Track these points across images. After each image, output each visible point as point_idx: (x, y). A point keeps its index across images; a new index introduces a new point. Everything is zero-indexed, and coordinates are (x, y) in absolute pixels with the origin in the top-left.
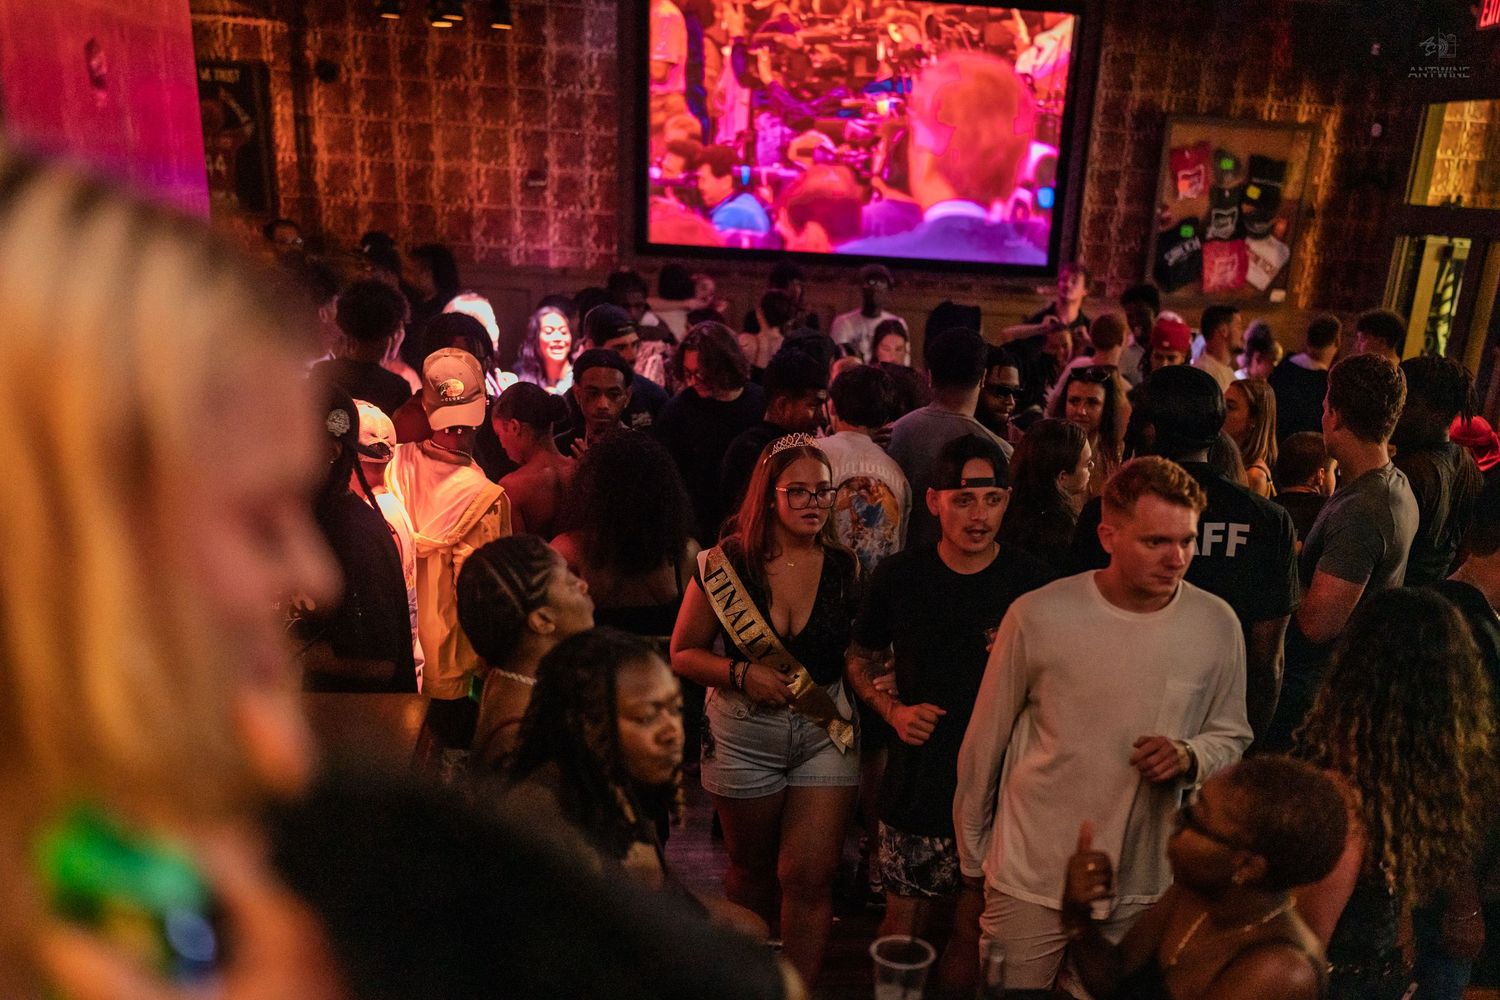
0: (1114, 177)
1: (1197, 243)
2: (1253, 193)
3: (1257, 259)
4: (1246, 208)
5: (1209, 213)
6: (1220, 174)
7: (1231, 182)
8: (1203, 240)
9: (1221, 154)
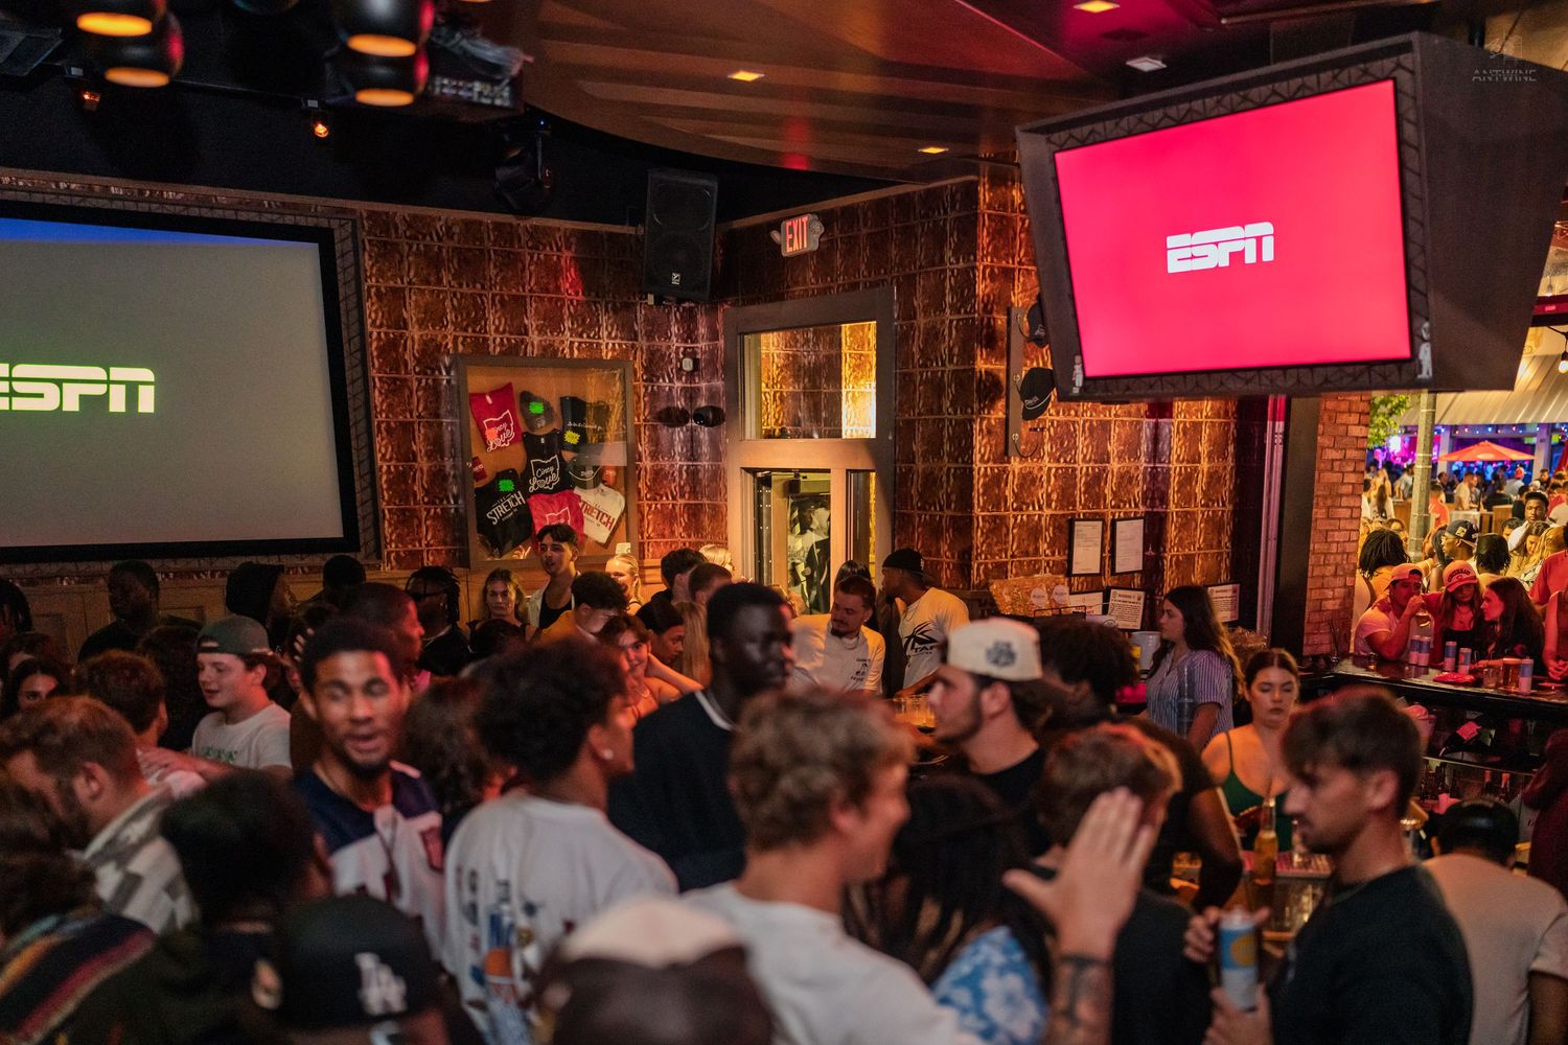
0: (407, 428)
1: (520, 499)
2: (571, 438)
3: (590, 510)
4: (568, 455)
5: (528, 464)
6: (530, 419)
7: (543, 428)
8: (527, 495)
9: (527, 398)
